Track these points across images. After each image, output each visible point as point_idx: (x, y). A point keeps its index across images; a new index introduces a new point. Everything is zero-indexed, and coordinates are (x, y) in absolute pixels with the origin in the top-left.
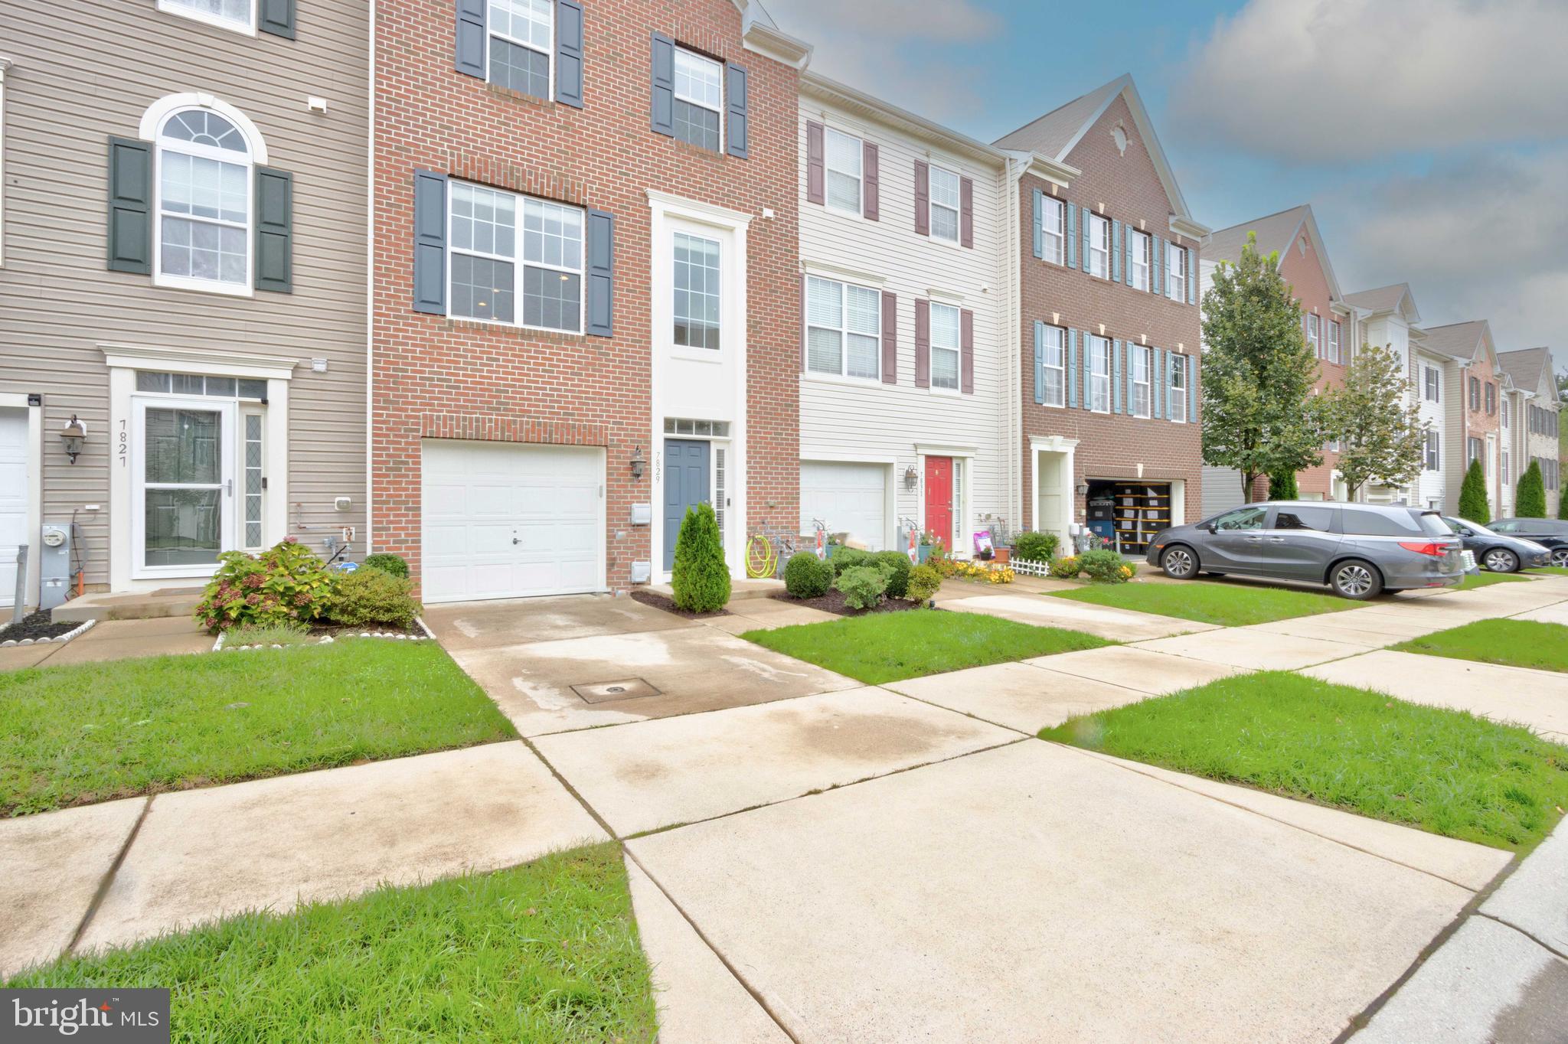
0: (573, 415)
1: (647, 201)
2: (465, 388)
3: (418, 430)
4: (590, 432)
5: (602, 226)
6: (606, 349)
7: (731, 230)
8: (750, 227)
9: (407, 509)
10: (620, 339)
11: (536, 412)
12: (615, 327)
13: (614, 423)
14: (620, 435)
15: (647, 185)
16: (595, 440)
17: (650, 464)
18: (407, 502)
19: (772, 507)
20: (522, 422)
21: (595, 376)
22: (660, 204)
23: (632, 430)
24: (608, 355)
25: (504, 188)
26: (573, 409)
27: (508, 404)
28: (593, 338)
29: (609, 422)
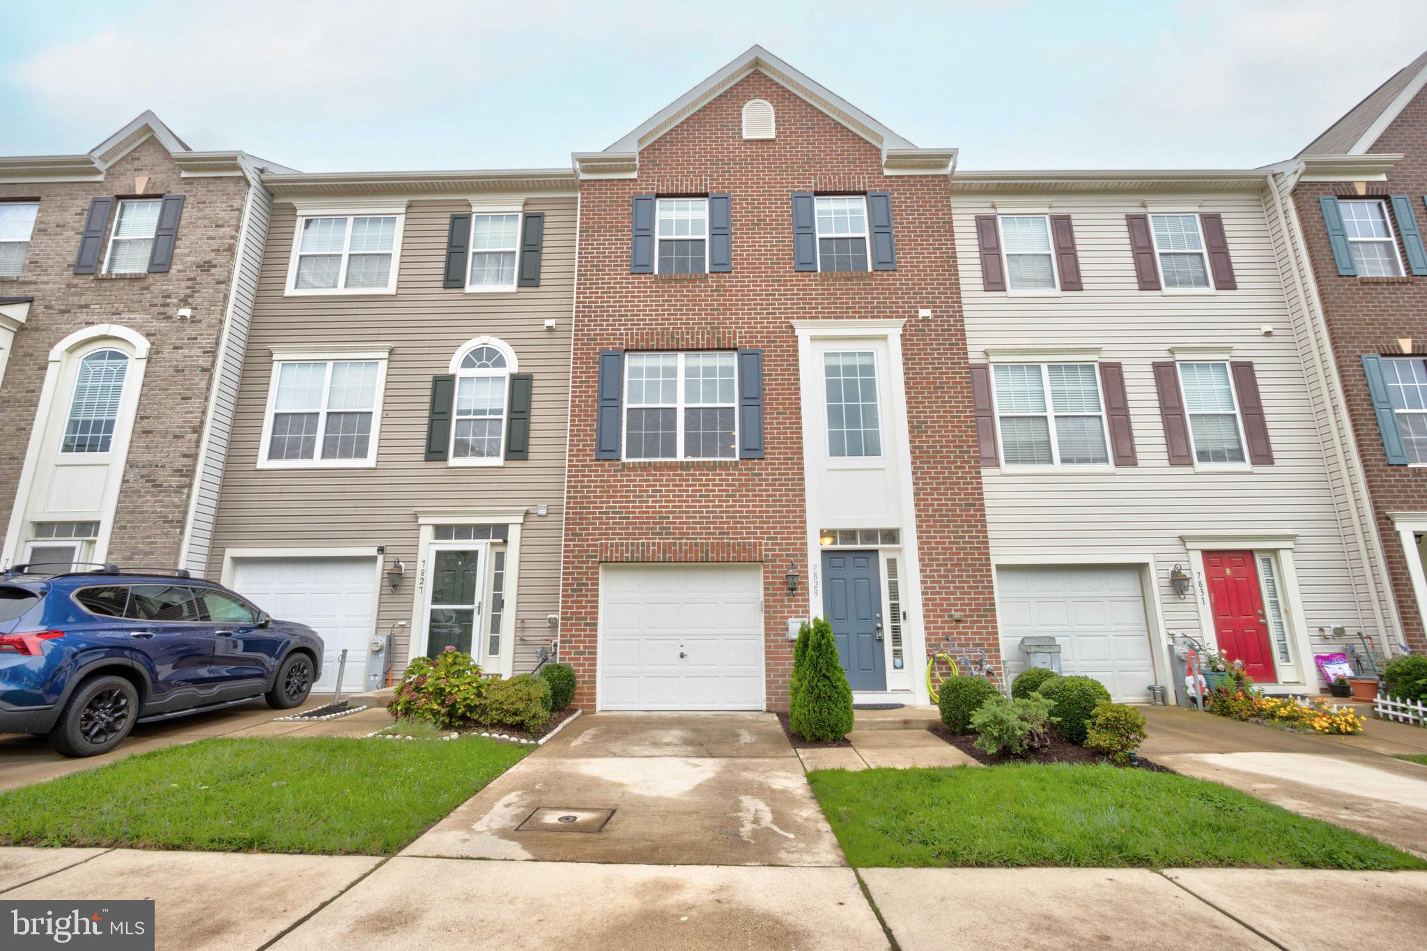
0: (728, 533)
1: (793, 331)
2: (634, 518)
3: (596, 557)
4: (744, 549)
5: (751, 362)
6: (759, 469)
7: (885, 338)
8: (904, 330)
9: (586, 624)
10: (772, 459)
11: (693, 534)
12: (767, 448)
13: (768, 539)
14: (775, 550)
15: (793, 318)
16: (750, 556)
17: (807, 577)
18: (585, 619)
19: (958, 621)
20: (680, 543)
21: (748, 496)
22: (804, 332)
23: (787, 544)
24: (761, 474)
25: (667, 350)
26: (728, 528)
27: (669, 528)
28: (745, 461)
29: (763, 538)
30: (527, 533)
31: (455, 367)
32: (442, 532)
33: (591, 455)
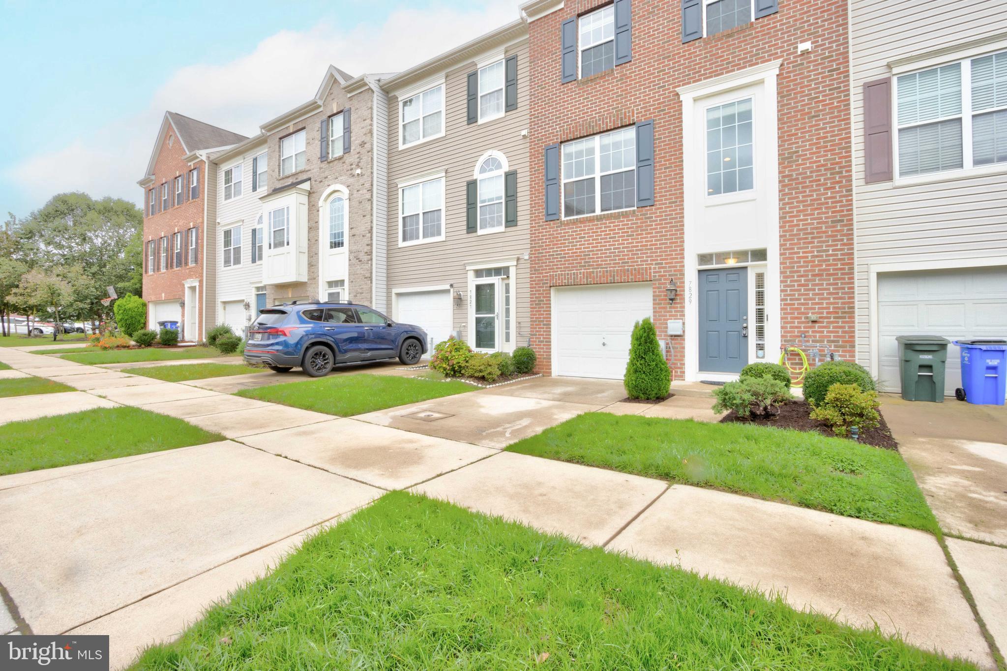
0: (628, 262)
1: (679, 98)
2: (568, 257)
3: (547, 283)
4: (639, 273)
5: (645, 129)
6: (650, 214)
7: (761, 82)
9: (544, 325)
10: (660, 204)
11: (605, 264)
12: (656, 197)
13: (656, 264)
14: (661, 272)
15: (679, 86)
16: (643, 278)
17: (684, 291)
18: (543, 321)
19: (814, 322)
20: (597, 272)
21: (642, 234)
22: (687, 95)
23: (669, 267)
24: (652, 217)
26: (628, 259)
27: (590, 262)
28: (640, 209)
29: (652, 264)
30: (520, 271)
31: (477, 175)
32: (479, 273)
33: (542, 219)
